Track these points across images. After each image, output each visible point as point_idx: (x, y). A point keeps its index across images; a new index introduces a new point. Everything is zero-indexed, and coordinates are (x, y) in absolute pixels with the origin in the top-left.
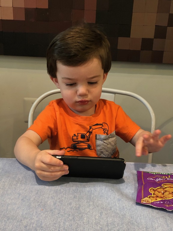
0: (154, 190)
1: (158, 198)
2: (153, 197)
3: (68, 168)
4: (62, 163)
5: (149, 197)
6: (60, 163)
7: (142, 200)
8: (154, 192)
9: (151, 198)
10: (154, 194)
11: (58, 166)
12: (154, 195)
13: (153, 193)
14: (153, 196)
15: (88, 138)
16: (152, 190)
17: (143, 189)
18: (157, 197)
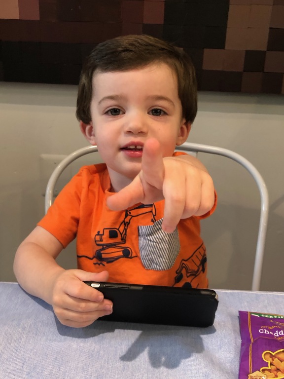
0: (272, 356)
1: (279, 374)
2: (269, 370)
3: (111, 306)
4: (101, 296)
5: (263, 370)
6: (98, 296)
7: (249, 375)
8: (272, 361)
9: (266, 372)
10: (271, 364)
11: (94, 302)
12: (272, 366)
13: (269, 363)
14: (269, 368)
15: (123, 235)
16: (268, 356)
17: (250, 352)
18: (278, 370)
